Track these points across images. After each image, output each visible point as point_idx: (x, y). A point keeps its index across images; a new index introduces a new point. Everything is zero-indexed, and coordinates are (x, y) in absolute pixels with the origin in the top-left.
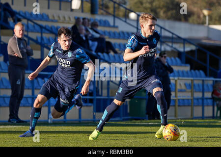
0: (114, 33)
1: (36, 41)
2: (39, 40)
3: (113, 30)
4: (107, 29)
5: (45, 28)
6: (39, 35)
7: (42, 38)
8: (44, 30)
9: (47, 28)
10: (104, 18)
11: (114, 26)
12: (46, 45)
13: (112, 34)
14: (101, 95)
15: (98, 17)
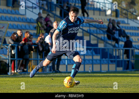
0: (128, 27)
1: (87, 32)
2: (89, 31)
3: (127, 25)
4: (124, 25)
5: (92, 25)
6: (88, 28)
7: (90, 30)
8: (91, 26)
9: (93, 25)
10: (122, 19)
11: (128, 24)
12: (92, 33)
13: (126, 28)
14: (120, 58)
15: (119, 19)
